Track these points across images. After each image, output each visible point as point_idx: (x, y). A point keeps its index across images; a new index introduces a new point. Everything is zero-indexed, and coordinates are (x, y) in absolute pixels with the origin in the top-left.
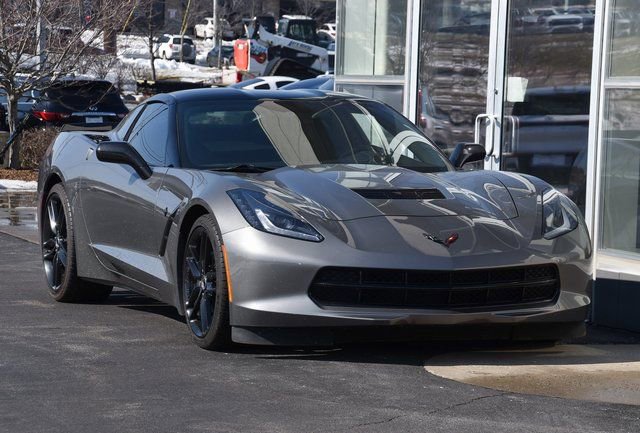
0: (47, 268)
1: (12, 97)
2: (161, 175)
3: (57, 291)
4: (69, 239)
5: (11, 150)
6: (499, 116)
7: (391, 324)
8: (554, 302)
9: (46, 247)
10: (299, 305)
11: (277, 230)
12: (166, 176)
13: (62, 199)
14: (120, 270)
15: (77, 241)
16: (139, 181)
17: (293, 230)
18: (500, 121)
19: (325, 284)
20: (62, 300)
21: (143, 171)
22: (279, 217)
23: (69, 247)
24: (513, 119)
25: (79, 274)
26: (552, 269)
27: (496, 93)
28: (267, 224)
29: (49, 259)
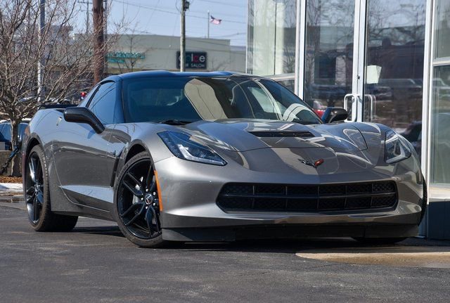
0: (29, 208)
1: (14, 122)
2: (110, 130)
3: (36, 224)
4: (45, 185)
5: (13, 162)
6: (361, 95)
7: (276, 223)
8: (394, 209)
9: (29, 193)
10: (210, 211)
11: (193, 158)
12: (114, 130)
13: (39, 155)
14: (82, 203)
15: (51, 185)
16: (96, 136)
17: (205, 158)
18: (361, 98)
19: (228, 196)
20: (40, 230)
21: (98, 128)
22: (196, 149)
23: (45, 189)
24: (371, 97)
25: (53, 209)
26: (392, 185)
27: (359, 78)
28: (187, 154)
29: (30, 202)
